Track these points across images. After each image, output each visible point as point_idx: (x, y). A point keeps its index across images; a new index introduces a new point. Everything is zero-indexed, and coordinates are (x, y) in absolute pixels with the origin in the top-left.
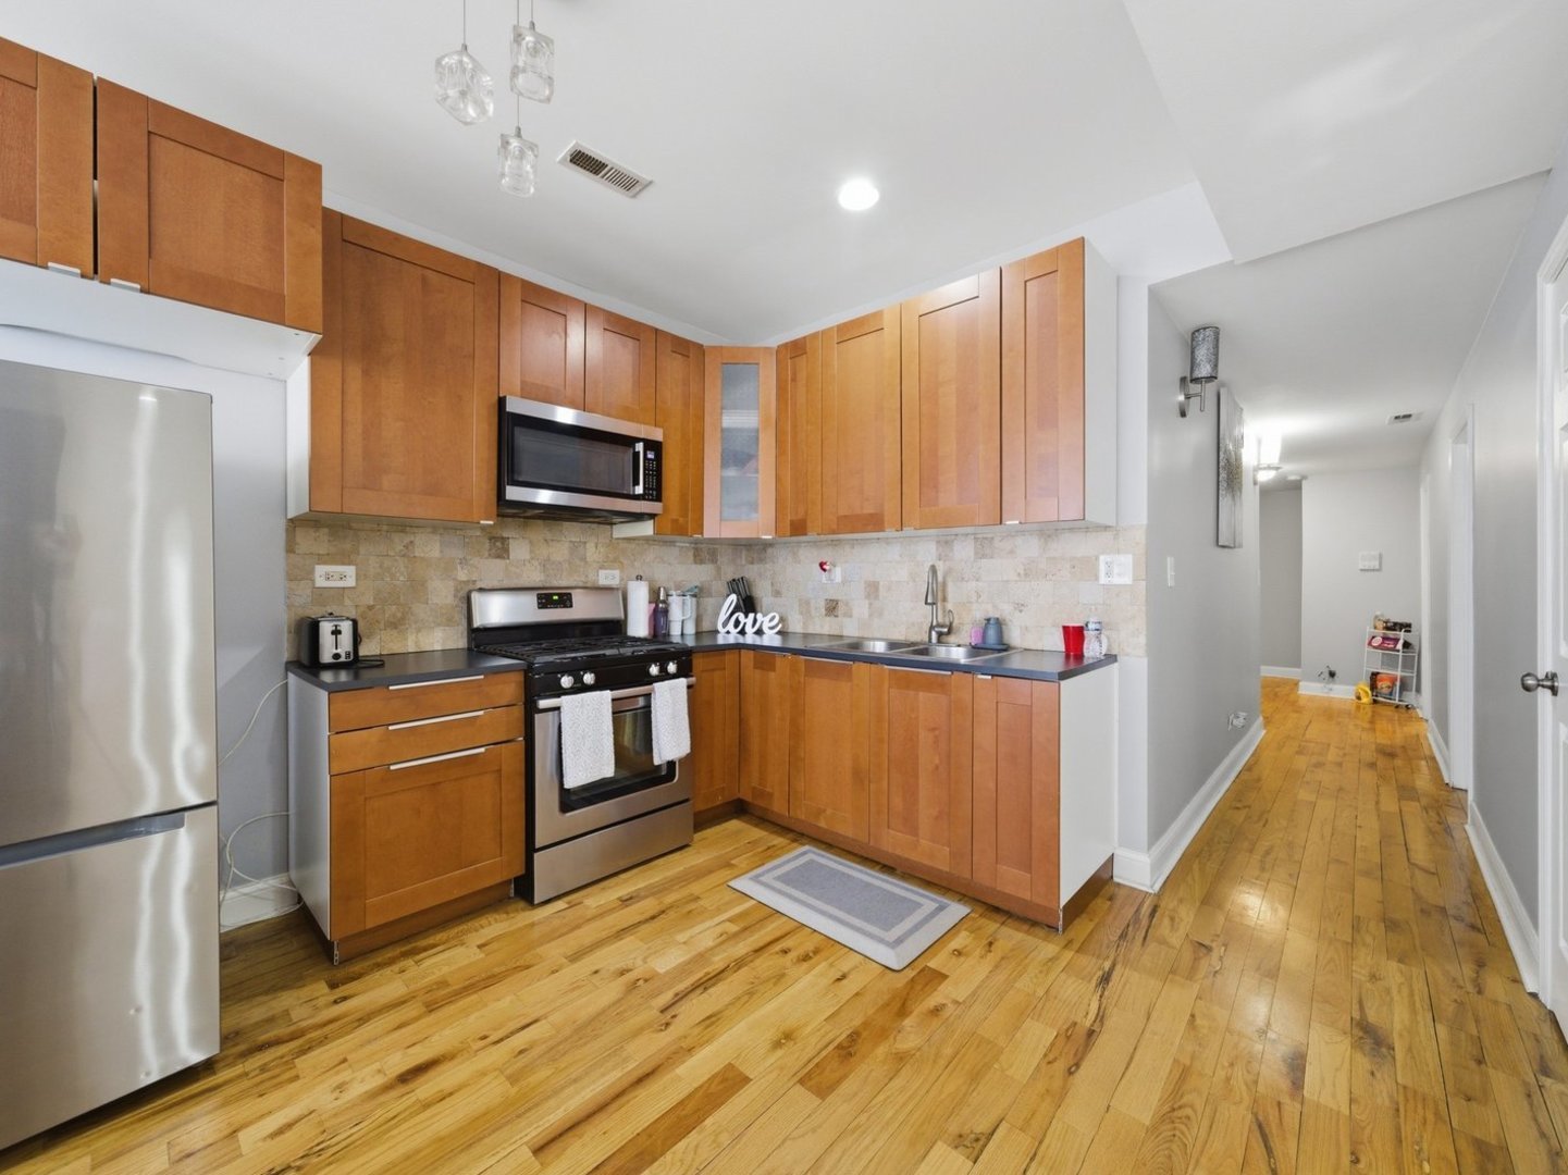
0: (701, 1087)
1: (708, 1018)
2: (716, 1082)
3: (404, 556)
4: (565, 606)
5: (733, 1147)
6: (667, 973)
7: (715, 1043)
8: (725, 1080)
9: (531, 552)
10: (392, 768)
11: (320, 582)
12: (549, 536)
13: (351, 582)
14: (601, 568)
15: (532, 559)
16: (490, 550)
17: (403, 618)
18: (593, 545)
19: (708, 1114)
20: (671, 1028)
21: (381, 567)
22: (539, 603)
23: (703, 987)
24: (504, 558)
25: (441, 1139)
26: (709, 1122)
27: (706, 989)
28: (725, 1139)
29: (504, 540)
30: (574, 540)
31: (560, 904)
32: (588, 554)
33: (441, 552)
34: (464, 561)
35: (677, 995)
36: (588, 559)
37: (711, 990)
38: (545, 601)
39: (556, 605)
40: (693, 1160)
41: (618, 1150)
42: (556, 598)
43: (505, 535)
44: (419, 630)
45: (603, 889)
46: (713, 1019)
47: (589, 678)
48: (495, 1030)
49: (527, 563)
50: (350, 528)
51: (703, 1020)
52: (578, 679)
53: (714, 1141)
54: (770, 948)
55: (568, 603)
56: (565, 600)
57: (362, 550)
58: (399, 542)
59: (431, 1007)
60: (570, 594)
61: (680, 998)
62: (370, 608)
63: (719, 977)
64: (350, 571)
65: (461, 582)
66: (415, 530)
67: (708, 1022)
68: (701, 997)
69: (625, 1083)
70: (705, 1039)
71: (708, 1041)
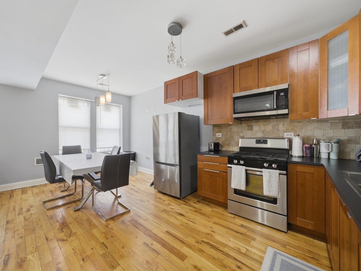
0: (181, 252)
1: (202, 250)
2: (182, 254)
3: (229, 131)
4: (265, 143)
5: (165, 260)
6: (216, 239)
7: (193, 253)
8: (183, 256)
9: (259, 128)
10: (205, 169)
11: (217, 136)
12: (265, 123)
13: (221, 136)
14: (285, 132)
15: (260, 130)
16: (248, 129)
17: (229, 144)
18: (282, 125)
19: (173, 254)
20: (197, 243)
21: (226, 133)
22: (256, 142)
23: (212, 247)
24: (251, 130)
25: (169, 221)
26: (172, 254)
27: (212, 248)
28: (167, 258)
29: (251, 126)
30: (274, 124)
31: (233, 216)
32: (280, 128)
33: (237, 130)
34: (242, 132)
35: (208, 242)
36: (279, 130)
37: (212, 249)
38: (258, 142)
39: (262, 143)
40: (163, 253)
41: (166, 241)
42: (262, 141)
43: (252, 125)
44: (232, 146)
45: (244, 220)
46: (202, 251)
47: (242, 162)
48: (192, 219)
49: (258, 132)
50: (221, 126)
51: (200, 249)
52: (239, 162)
53: (167, 256)
54: (238, 262)
55: (266, 143)
56: (265, 142)
57: (223, 130)
58: (229, 128)
59: (195, 211)
60: (267, 140)
61: (208, 243)
62: (224, 141)
63: (218, 250)
64: (221, 134)
65: (241, 136)
66: (232, 126)
67: (200, 250)
68: (209, 247)
69: (180, 239)
70: (195, 250)
71: (194, 251)
